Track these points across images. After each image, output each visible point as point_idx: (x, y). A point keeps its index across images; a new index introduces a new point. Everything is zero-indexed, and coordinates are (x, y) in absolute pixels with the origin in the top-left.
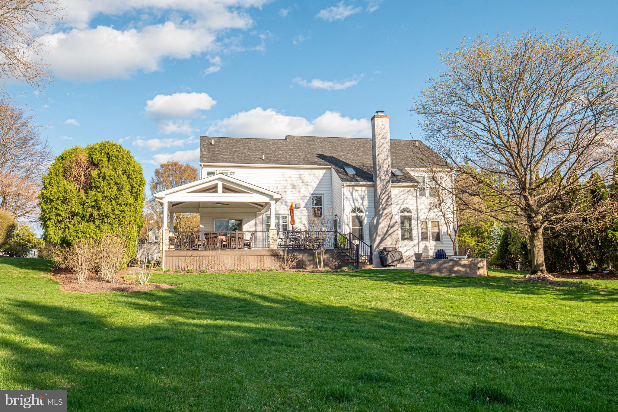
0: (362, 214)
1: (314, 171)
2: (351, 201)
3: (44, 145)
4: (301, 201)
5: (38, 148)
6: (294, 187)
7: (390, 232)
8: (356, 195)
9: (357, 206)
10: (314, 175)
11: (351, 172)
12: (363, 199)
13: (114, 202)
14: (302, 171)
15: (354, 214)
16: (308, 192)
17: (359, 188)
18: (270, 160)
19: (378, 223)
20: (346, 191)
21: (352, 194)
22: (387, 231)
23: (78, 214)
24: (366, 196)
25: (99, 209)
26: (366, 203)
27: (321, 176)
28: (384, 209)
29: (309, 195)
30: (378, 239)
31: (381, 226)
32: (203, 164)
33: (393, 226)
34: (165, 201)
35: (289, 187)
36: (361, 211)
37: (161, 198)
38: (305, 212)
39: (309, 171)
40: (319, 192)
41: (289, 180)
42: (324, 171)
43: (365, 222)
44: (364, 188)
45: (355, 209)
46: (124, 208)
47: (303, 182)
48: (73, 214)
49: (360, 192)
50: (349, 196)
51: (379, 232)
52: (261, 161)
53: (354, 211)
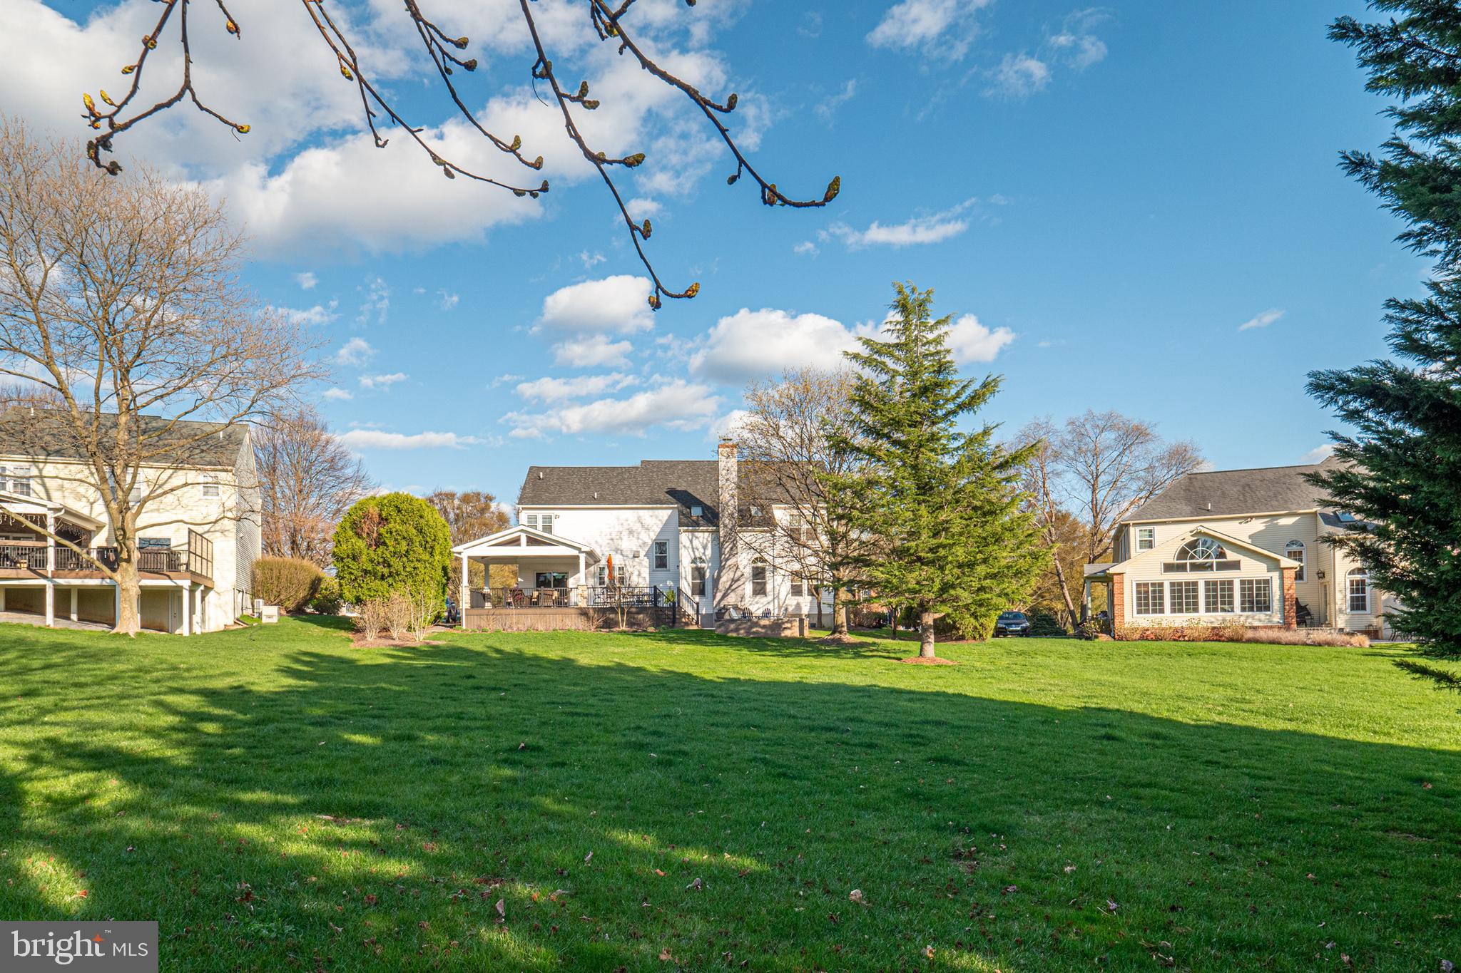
0: (703, 565)
1: (656, 512)
2: (690, 550)
3: (356, 467)
4: (640, 550)
5: (349, 472)
6: (631, 532)
7: (733, 587)
8: (696, 543)
9: (698, 555)
10: (657, 517)
11: (696, 512)
12: (705, 547)
13: (405, 559)
14: (641, 512)
15: (694, 565)
16: (649, 538)
17: (701, 534)
18: (604, 499)
19: (719, 577)
20: (684, 538)
21: (691, 542)
22: (731, 586)
23: (370, 572)
24: (709, 545)
25: (389, 566)
26: (709, 552)
27: (666, 518)
28: (727, 559)
29: (650, 542)
30: (719, 596)
31: (723, 580)
32: (521, 506)
33: (738, 580)
34: (464, 557)
35: (625, 533)
36: (703, 561)
37: (460, 553)
38: (646, 562)
39: (651, 512)
40: (662, 539)
41: (625, 524)
42: (670, 511)
43: (708, 575)
44: (706, 534)
45: (695, 558)
46: (418, 565)
47: (643, 526)
48: (366, 572)
49: (701, 540)
50: (688, 544)
51: (720, 587)
52: (594, 501)
53: (694, 561)
